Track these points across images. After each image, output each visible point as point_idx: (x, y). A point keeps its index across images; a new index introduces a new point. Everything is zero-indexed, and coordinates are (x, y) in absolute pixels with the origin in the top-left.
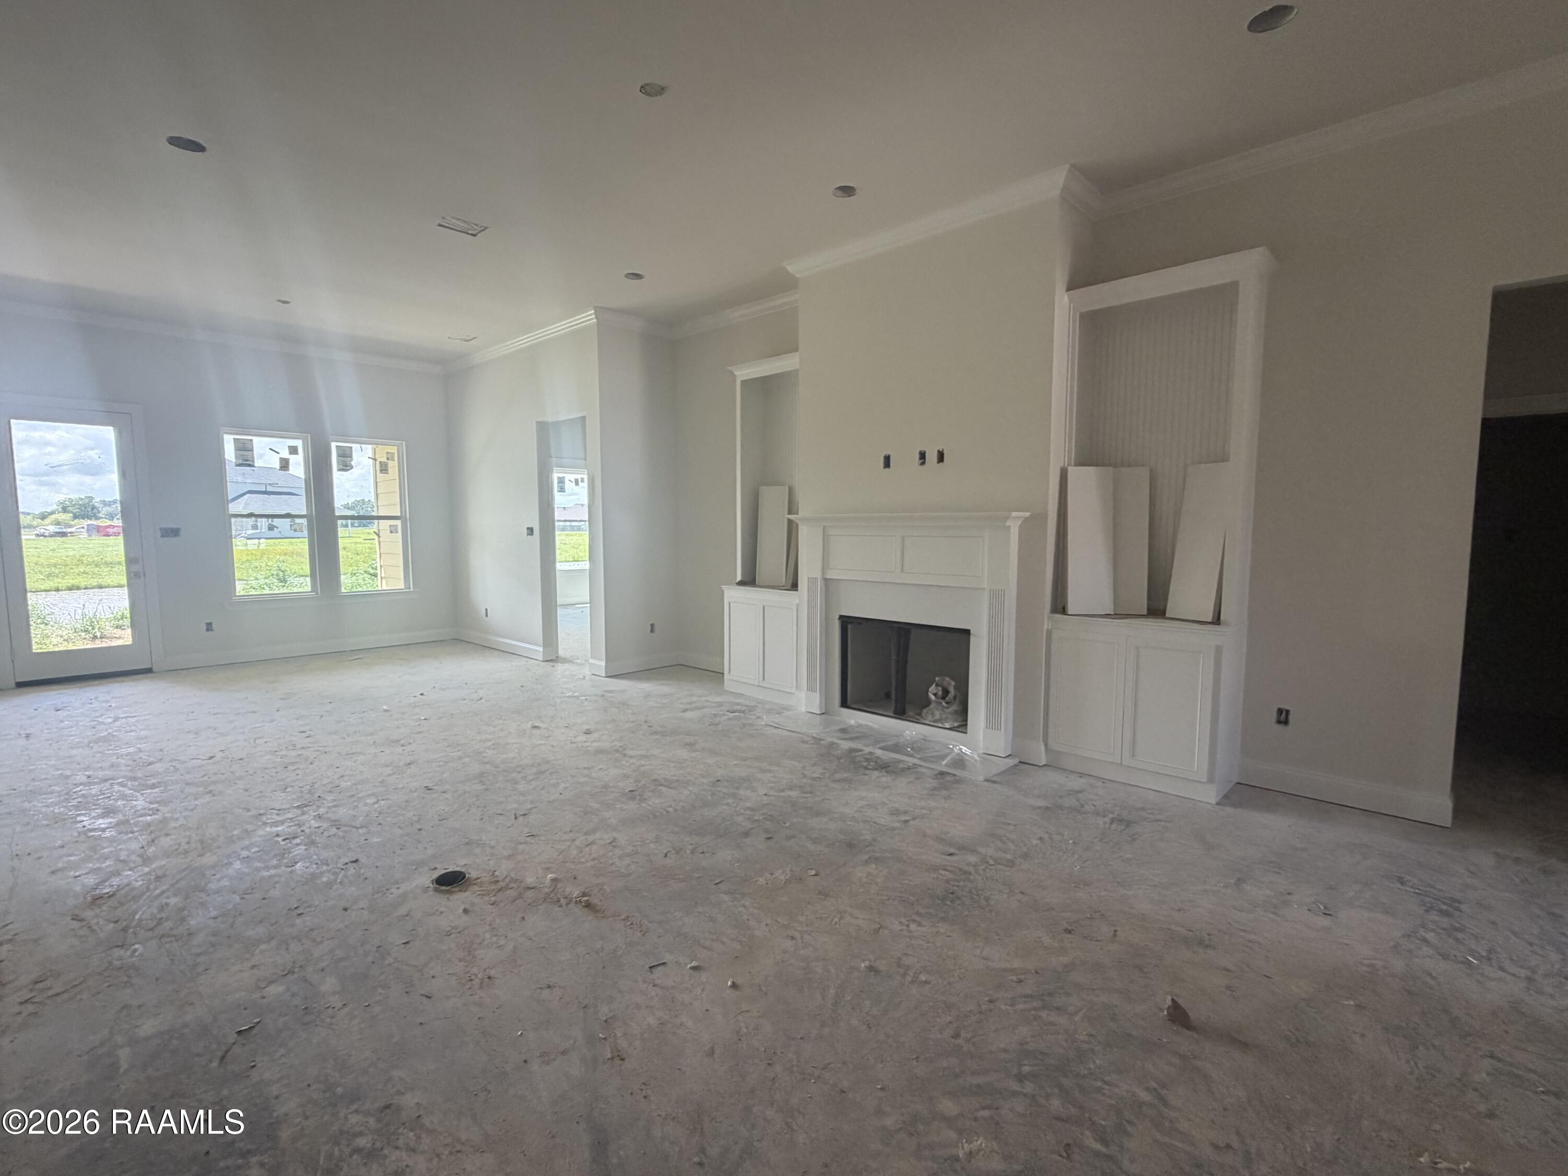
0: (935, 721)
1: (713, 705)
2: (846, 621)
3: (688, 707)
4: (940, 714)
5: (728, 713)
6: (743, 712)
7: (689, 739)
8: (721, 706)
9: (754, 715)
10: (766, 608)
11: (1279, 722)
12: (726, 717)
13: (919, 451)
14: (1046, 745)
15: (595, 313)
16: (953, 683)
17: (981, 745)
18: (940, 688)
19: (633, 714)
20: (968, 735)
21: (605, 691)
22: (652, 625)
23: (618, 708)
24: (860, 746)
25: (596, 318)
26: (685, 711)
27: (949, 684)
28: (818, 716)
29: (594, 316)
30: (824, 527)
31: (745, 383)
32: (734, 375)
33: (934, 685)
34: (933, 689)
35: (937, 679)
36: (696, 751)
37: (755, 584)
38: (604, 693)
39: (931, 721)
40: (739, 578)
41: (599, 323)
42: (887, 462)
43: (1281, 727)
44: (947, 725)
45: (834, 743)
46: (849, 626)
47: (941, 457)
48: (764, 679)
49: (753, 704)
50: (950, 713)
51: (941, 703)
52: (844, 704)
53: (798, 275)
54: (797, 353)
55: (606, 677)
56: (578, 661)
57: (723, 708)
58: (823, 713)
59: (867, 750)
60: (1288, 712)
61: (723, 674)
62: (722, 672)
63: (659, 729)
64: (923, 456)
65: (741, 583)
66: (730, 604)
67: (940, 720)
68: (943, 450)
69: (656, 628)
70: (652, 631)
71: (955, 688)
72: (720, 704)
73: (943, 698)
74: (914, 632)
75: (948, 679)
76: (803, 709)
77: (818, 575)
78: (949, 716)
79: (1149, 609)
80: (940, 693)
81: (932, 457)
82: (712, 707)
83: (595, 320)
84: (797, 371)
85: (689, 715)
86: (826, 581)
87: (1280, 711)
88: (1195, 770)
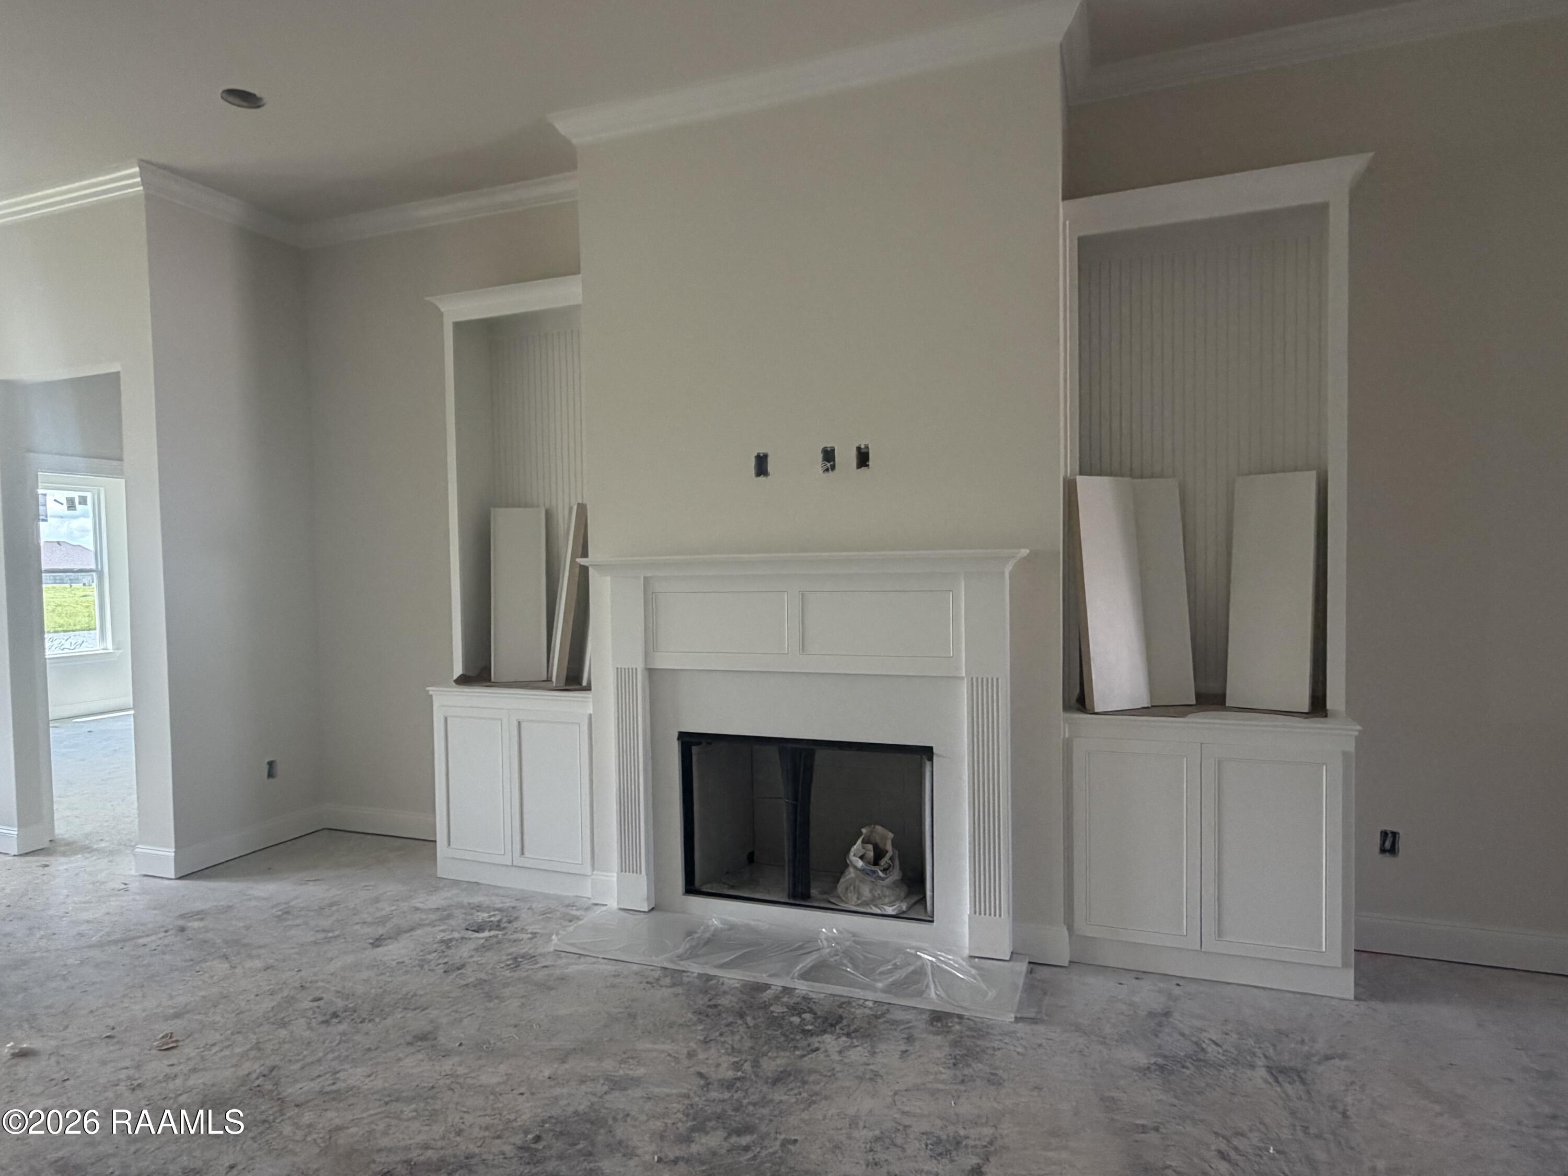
0: (866, 904)
1: (433, 917)
2: (688, 741)
3: (381, 931)
4: (871, 891)
5: (470, 934)
6: (498, 926)
7: (417, 1023)
8: (449, 916)
9: (523, 930)
10: (523, 725)
11: (1383, 851)
12: (472, 945)
13: (823, 447)
14: (1070, 928)
15: (141, 174)
16: (891, 835)
17: (966, 941)
18: (870, 847)
19: (266, 969)
20: (935, 923)
21: (182, 916)
22: (271, 764)
23: (226, 957)
24: (763, 978)
25: (144, 183)
26: (377, 942)
27: (884, 838)
28: (643, 916)
29: (139, 179)
30: (645, 578)
31: (459, 327)
32: (439, 310)
33: (860, 841)
34: (857, 846)
35: (864, 831)
36: (447, 1054)
37: (489, 680)
38: (181, 922)
39: (858, 905)
40: (458, 670)
41: (148, 197)
42: (762, 465)
43: (1387, 859)
44: (890, 910)
45: (709, 978)
46: (695, 749)
47: (863, 459)
48: (522, 853)
49: (509, 903)
50: (888, 887)
51: (874, 872)
52: (691, 888)
53: (574, 141)
54: (580, 276)
55: (180, 878)
56: (103, 845)
57: (453, 922)
58: (653, 909)
59: (778, 983)
60: (1394, 834)
61: (435, 841)
62: (433, 839)
63: (340, 1003)
64: (829, 455)
65: (464, 680)
66: (446, 719)
67: (873, 901)
68: (867, 447)
69: (280, 769)
70: (271, 775)
71: (894, 845)
72: (445, 914)
73: (876, 862)
74: (821, 755)
75: (879, 828)
76: (613, 904)
77: (640, 665)
78: (887, 893)
79: (1198, 696)
80: (871, 854)
81: (846, 457)
82: (432, 924)
83: (141, 188)
84: (577, 307)
85: (394, 951)
86: (651, 672)
87: (1384, 834)
88: (1324, 950)
